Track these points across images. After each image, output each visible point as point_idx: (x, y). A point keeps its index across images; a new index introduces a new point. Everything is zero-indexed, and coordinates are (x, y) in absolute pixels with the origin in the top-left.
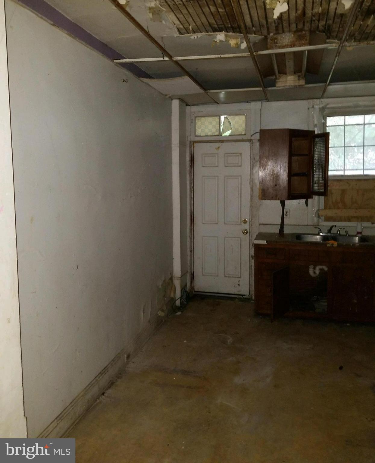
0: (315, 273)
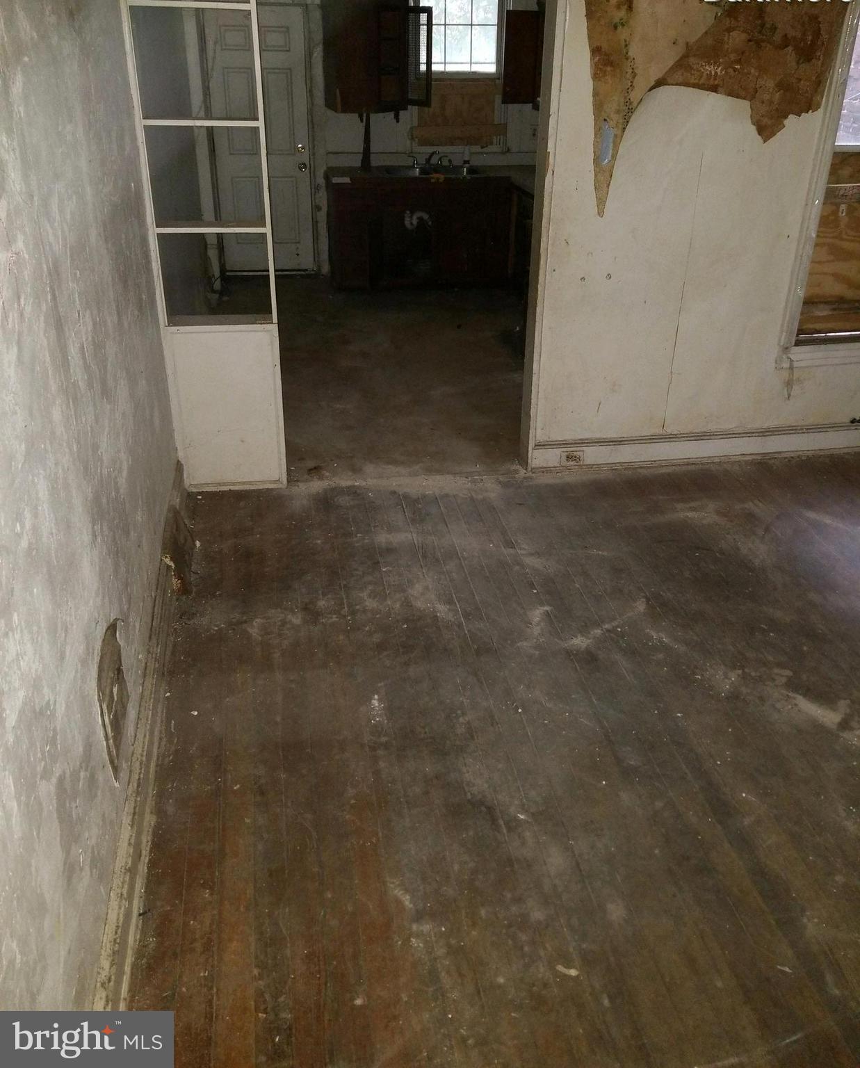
0: (412, 224)
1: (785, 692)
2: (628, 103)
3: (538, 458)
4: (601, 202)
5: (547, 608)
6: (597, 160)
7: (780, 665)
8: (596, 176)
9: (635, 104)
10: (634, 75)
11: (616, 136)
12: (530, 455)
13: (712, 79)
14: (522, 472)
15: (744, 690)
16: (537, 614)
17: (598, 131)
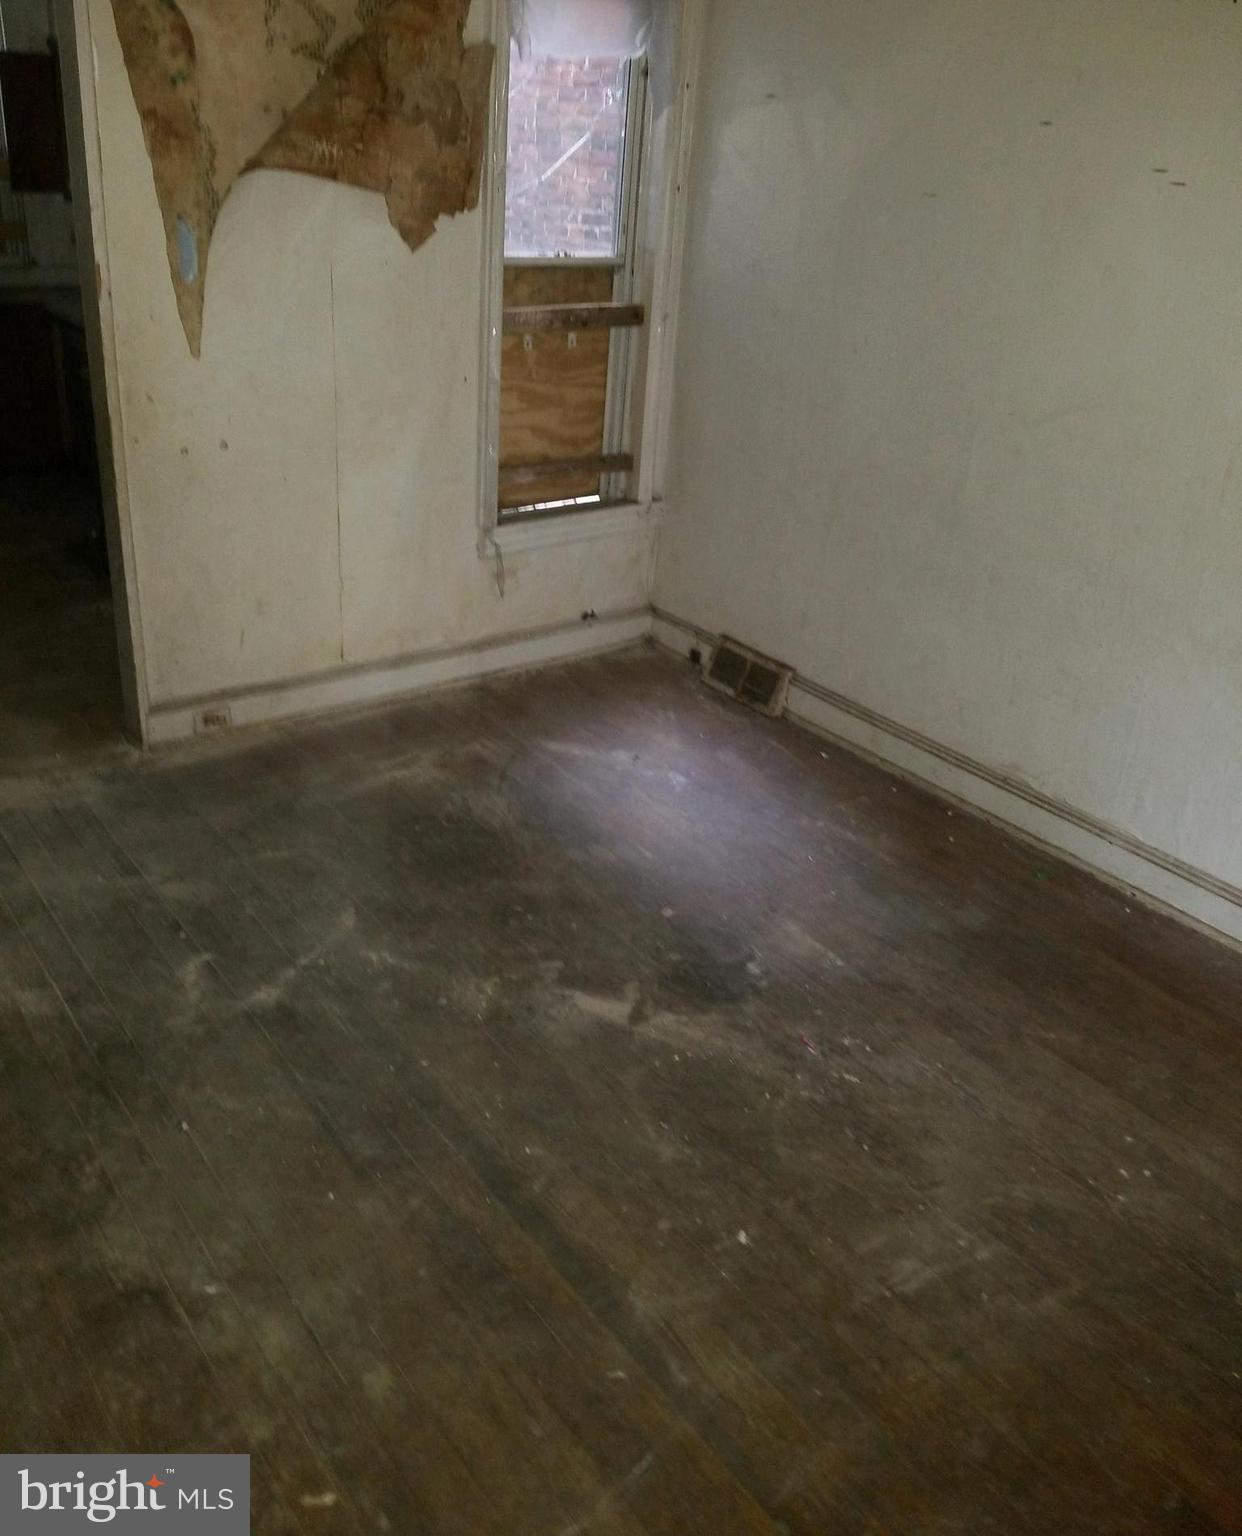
1: (557, 991)
2: (210, 191)
3: (157, 729)
4: (193, 338)
5: (206, 956)
6: (177, 277)
7: (547, 956)
8: (179, 298)
9: (221, 193)
10: (213, 152)
11: (200, 241)
12: (143, 725)
13: (327, 163)
14: (135, 755)
15: (506, 1002)
16: (191, 970)
17: (171, 233)
